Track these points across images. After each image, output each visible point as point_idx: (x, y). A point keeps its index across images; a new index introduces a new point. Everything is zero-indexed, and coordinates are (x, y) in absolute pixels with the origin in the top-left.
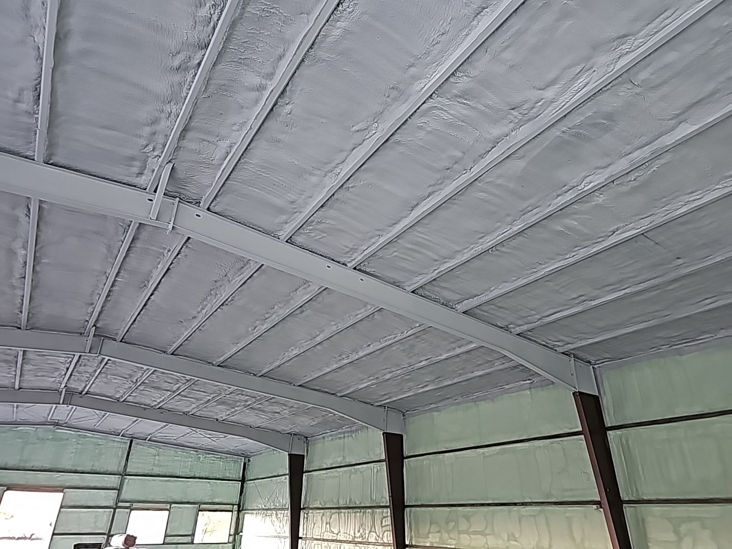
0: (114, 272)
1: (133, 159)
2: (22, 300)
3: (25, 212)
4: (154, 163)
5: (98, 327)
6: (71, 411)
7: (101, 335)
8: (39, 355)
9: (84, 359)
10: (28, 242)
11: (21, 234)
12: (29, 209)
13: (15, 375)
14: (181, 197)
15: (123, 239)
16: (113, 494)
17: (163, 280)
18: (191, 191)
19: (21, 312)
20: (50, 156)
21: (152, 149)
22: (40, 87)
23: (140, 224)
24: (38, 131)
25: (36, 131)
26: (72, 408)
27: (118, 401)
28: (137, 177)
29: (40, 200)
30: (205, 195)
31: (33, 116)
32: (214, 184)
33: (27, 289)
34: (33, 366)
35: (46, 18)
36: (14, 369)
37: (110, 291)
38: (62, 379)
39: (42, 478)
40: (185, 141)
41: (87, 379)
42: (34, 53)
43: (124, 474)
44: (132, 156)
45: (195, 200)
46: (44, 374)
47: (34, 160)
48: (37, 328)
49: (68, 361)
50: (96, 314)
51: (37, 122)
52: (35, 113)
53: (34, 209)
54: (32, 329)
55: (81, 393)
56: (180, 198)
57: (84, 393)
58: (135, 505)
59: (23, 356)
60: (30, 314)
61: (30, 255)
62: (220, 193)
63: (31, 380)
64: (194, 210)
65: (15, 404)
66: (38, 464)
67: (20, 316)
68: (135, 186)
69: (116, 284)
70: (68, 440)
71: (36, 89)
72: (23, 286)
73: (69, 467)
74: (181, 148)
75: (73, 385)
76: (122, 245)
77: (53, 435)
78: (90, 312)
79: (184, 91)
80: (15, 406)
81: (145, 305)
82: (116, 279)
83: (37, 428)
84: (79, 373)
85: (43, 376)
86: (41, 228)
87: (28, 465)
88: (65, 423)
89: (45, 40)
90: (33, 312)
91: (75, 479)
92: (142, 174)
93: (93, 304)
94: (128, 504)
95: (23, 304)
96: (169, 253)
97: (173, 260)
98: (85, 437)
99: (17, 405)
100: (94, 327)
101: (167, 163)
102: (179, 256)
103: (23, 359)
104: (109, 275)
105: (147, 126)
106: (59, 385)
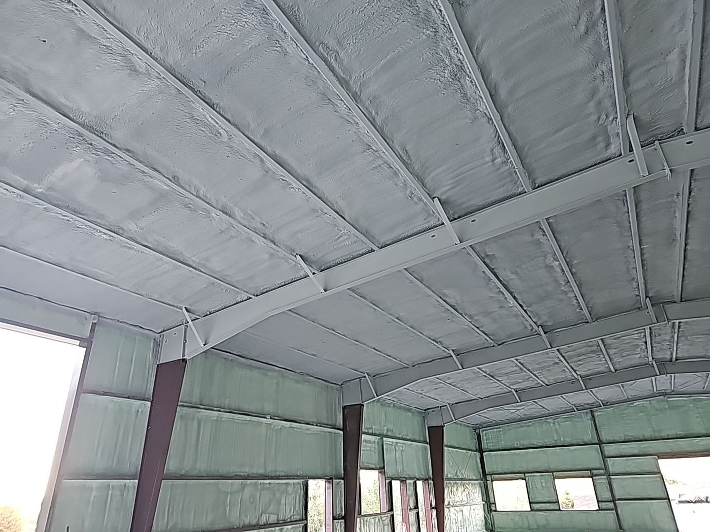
0: (636, 243)
1: (594, 138)
2: (577, 300)
3: (541, 233)
4: (614, 128)
5: (651, 297)
6: (671, 379)
7: (659, 303)
8: (614, 339)
9: (655, 330)
10: (555, 254)
11: (548, 251)
12: (543, 230)
13: (606, 360)
14: (659, 138)
15: (626, 210)
17: (689, 226)
18: (666, 125)
19: (582, 309)
20: (534, 182)
21: (605, 118)
22: (501, 139)
23: (634, 187)
24: (517, 170)
25: (515, 171)
26: (671, 376)
28: (606, 150)
29: (546, 219)
30: (684, 118)
31: (508, 162)
32: (687, 101)
33: (576, 289)
34: (616, 349)
35: (478, 90)
36: (602, 356)
37: (642, 260)
38: (646, 353)
39: (684, 444)
40: (631, 86)
41: (669, 347)
42: (485, 120)
44: (592, 136)
45: (675, 131)
46: (628, 353)
47: (525, 192)
48: (600, 318)
49: (642, 336)
50: (642, 286)
51: (512, 164)
52: (508, 159)
53: (545, 227)
54: (597, 319)
55: (671, 361)
56: (659, 140)
57: (674, 360)
59: (603, 343)
60: (589, 309)
61: (563, 262)
62: (700, 104)
63: (622, 362)
64: (682, 140)
65: (620, 384)
66: (672, 433)
67: (582, 313)
68: (610, 159)
69: (645, 252)
70: (685, 406)
71: (499, 142)
72: (571, 289)
74: (631, 95)
75: (659, 356)
76: (629, 216)
77: (668, 404)
78: (635, 287)
79: (603, 45)
80: (621, 386)
81: (685, 258)
82: (642, 247)
83: (650, 401)
84: (658, 344)
85: (628, 355)
86: (558, 238)
87: (664, 434)
88: (673, 391)
89: (485, 105)
90: (590, 305)
92: (610, 144)
93: (634, 278)
95: (579, 303)
96: (680, 197)
97: (688, 201)
98: (700, 400)
100: (648, 298)
101: (627, 118)
102: (692, 194)
103: (605, 346)
104: (633, 247)
105: (590, 101)
106: (647, 358)
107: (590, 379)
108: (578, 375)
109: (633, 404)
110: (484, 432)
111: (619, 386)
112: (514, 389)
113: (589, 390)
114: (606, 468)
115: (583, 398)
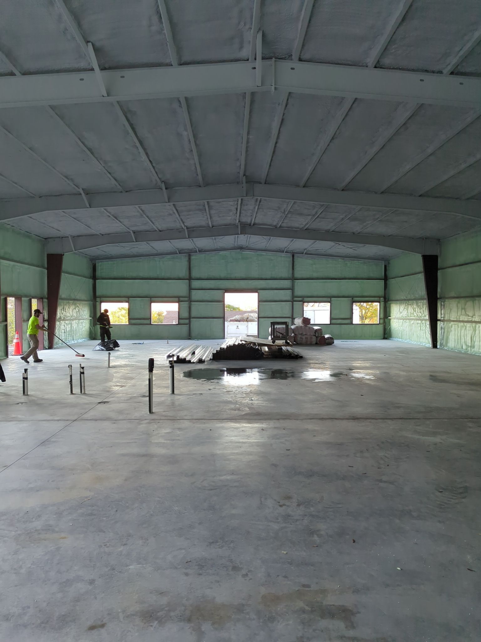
0: (245, 132)
5: (247, 176)
6: (248, 238)
7: (251, 181)
8: (217, 203)
9: (245, 201)
13: (207, 218)
15: (244, 105)
16: (289, 292)
26: (248, 236)
27: (276, 227)
33: (196, 158)
34: (216, 210)
36: (205, 214)
37: (247, 147)
38: (235, 217)
39: (243, 284)
41: (251, 215)
43: (293, 279)
46: (224, 214)
47: (172, 65)
48: (210, 184)
49: (236, 204)
50: (243, 167)
54: (207, 185)
55: (250, 225)
57: (252, 224)
58: (306, 299)
59: (208, 204)
60: (203, 176)
63: (218, 220)
65: (214, 237)
66: (238, 275)
67: (197, 178)
69: (249, 141)
70: (251, 258)
72: (193, 157)
73: (257, 276)
75: (244, 220)
76: (245, 110)
77: (241, 256)
78: (238, 165)
80: (214, 238)
81: (274, 152)
82: (249, 137)
83: (230, 252)
84: (245, 211)
85: (224, 216)
87: (233, 276)
88: (247, 247)
90: (205, 173)
91: (262, 284)
93: (238, 159)
94: (300, 299)
95: (196, 169)
96: (280, 106)
97: (284, 111)
98: (262, 255)
99: (215, 238)
102: (288, 107)
103: (209, 207)
104: (243, 135)
106: (235, 221)
107: (193, 231)
108: (185, 226)
109: (219, 253)
110: (100, 263)
111: (213, 239)
112: (132, 231)
113: (190, 239)
114: (189, 296)
115: (186, 244)
